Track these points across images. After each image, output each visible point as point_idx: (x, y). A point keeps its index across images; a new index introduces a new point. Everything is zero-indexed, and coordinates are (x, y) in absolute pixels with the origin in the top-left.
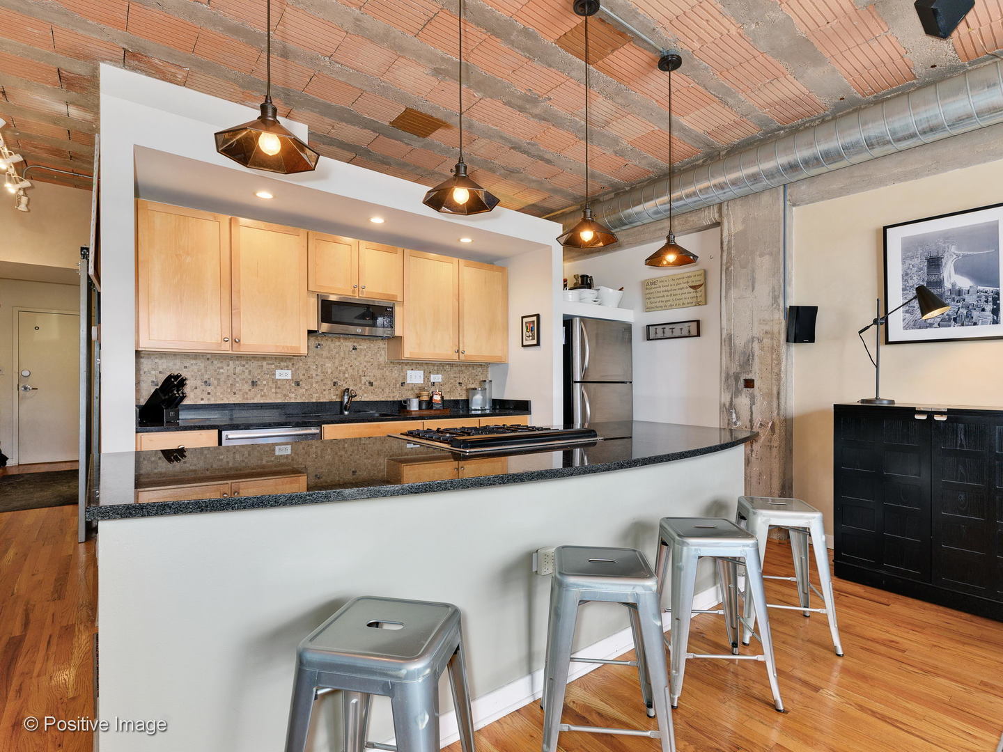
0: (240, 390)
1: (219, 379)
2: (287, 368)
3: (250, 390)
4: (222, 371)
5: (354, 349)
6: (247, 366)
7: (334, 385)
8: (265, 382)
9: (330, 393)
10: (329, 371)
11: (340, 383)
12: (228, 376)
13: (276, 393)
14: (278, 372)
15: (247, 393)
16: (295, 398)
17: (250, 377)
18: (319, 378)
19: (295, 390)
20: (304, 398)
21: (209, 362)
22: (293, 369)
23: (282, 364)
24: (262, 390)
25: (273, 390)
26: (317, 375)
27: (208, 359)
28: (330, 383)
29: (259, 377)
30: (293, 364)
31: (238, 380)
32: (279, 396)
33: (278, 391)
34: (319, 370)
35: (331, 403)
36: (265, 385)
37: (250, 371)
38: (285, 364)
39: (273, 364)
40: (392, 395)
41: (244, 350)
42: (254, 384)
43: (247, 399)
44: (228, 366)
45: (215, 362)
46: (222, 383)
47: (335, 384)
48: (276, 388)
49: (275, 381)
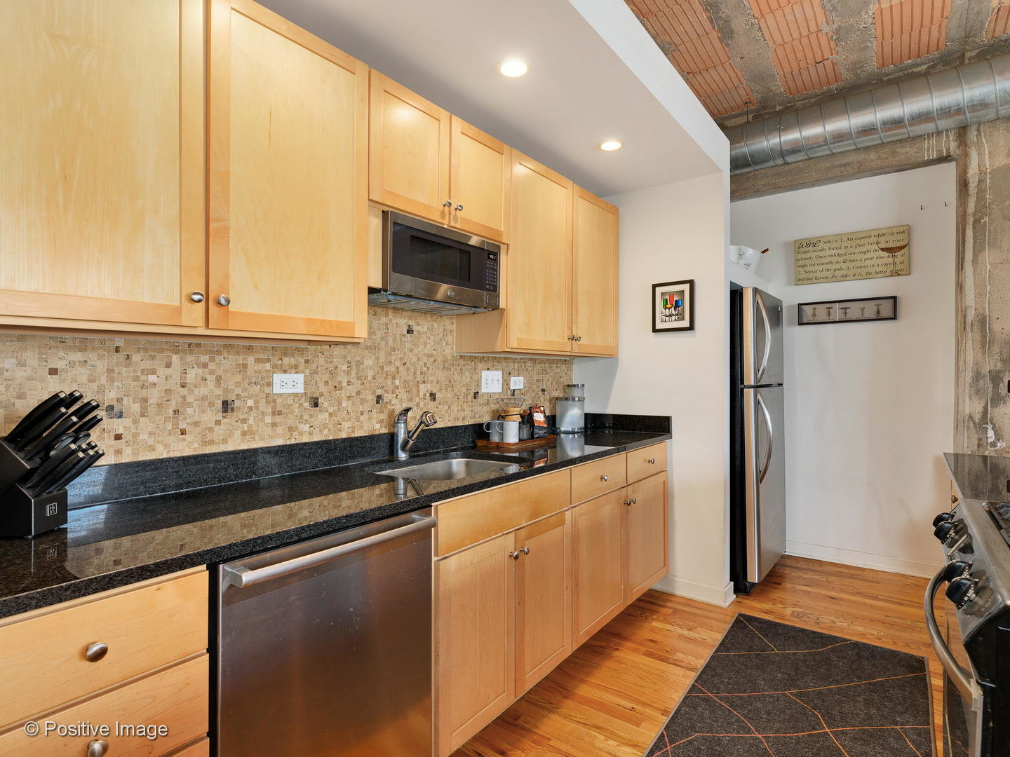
0: (196, 424)
1: (145, 400)
2: (295, 368)
3: (218, 423)
4: (152, 378)
5: (410, 331)
6: (212, 366)
7: (378, 402)
8: (250, 403)
9: (370, 418)
10: (370, 374)
11: (386, 397)
12: (168, 391)
13: (274, 425)
14: (278, 378)
15: (211, 430)
16: (311, 434)
17: (219, 392)
18: (352, 390)
19: (311, 416)
20: (326, 432)
21: (121, 356)
22: (307, 371)
23: (287, 360)
24: (244, 421)
25: (268, 419)
26: (349, 383)
27: (117, 350)
28: (371, 397)
29: (238, 391)
30: (307, 361)
31: (190, 399)
32: (280, 430)
33: (278, 419)
34: (354, 373)
35: (372, 438)
36: (250, 408)
37: (219, 379)
38: (293, 361)
39: (268, 360)
40: (461, 415)
41: (236, 328)
42: (226, 406)
43: (211, 442)
44: (168, 365)
45: (136, 358)
46: (152, 410)
47: (379, 399)
48: (273, 413)
49: (271, 399)
